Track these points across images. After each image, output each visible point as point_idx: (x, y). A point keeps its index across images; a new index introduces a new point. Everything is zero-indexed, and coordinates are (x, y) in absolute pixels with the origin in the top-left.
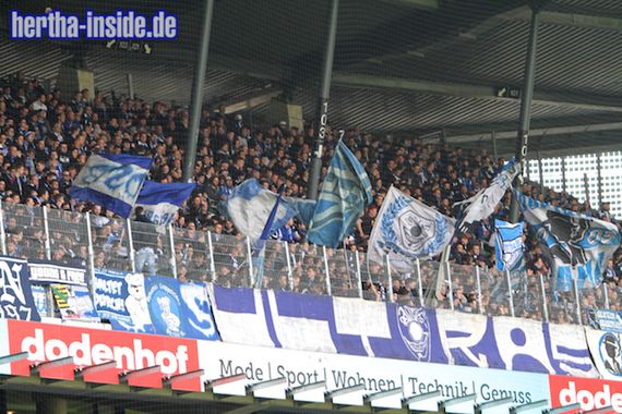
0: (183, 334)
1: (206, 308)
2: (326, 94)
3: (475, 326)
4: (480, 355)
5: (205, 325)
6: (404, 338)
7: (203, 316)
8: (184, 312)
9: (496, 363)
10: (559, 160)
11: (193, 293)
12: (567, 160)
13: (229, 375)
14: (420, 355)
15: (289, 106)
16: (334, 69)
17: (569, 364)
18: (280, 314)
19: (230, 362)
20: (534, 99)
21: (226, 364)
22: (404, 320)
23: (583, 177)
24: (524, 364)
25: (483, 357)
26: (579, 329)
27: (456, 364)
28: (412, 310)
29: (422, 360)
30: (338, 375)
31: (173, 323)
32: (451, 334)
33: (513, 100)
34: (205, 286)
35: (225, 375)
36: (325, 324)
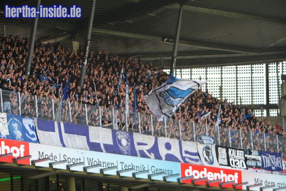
0: (23, 140)
1: (33, 129)
2: (89, 38)
3: (150, 141)
4: (151, 153)
5: (33, 136)
6: (119, 145)
7: (32, 132)
8: (24, 130)
9: (158, 157)
10: (189, 70)
11: (28, 122)
12: (193, 70)
13: (42, 158)
14: (126, 153)
15: (73, 42)
16: (93, 26)
17: (190, 158)
18: (66, 132)
19: (43, 153)
20: (179, 43)
21: (41, 153)
22: (119, 137)
23: (199, 77)
24: (170, 158)
25: (152, 154)
26: (194, 143)
27: (141, 157)
28: (123, 133)
29: (126, 155)
30: (90, 160)
31: (19, 134)
32: (139, 144)
33: (170, 43)
34: (33, 119)
35: (41, 158)
36: (85, 138)
